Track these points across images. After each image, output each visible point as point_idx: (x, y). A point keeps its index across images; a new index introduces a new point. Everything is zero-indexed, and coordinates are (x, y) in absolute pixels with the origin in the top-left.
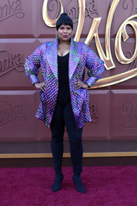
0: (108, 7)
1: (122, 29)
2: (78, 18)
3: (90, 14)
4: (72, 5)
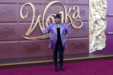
0: (43, 12)
1: (48, 19)
2: (33, 15)
3: (37, 14)
4: (31, 11)
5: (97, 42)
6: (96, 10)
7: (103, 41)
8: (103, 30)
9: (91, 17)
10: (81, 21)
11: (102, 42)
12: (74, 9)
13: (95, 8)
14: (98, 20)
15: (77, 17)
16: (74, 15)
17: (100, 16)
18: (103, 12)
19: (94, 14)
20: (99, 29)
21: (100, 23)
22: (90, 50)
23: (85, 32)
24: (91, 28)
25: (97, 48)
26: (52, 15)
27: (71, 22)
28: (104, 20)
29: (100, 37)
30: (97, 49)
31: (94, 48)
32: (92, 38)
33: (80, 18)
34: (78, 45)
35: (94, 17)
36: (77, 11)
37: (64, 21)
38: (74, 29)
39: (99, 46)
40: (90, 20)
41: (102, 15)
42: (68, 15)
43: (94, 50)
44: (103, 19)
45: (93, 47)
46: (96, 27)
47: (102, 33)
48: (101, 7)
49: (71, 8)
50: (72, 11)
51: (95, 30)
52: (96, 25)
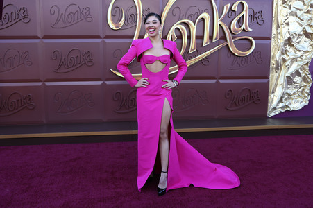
2: (136, 22)
5: (289, 91)
6: (290, 11)
7: (303, 90)
8: (306, 62)
9: (277, 29)
10: (250, 38)
11: (301, 92)
12: (235, 8)
13: (290, 6)
14: (294, 37)
15: (242, 28)
16: (235, 22)
17: (301, 25)
18: (310, 15)
19: (286, 22)
20: (295, 59)
21: (298, 43)
22: (270, 108)
23: (260, 65)
24: (276, 55)
25: (287, 106)
26: (183, 21)
27: (226, 41)
28: (309, 38)
29: (297, 79)
30: (289, 107)
31: (281, 105)
32: (277, 80)
33: (250, 30)
34: (242, 96)
35: (284, 29)
36: (244, 12)
37: (211, 37)
38: (232, 56)
39: (294, 101)
40: (273, 36)
41: (305, 24)
42: (220, 23)
43: (281, 110)
44: (307, 34)
45: (278, 103)
46: (288, 53)
47: (302, 68)
48: (304, 4)
49: (229, 5)
50: (231, 12)
51: (284, 60)
52: (288, 48)
